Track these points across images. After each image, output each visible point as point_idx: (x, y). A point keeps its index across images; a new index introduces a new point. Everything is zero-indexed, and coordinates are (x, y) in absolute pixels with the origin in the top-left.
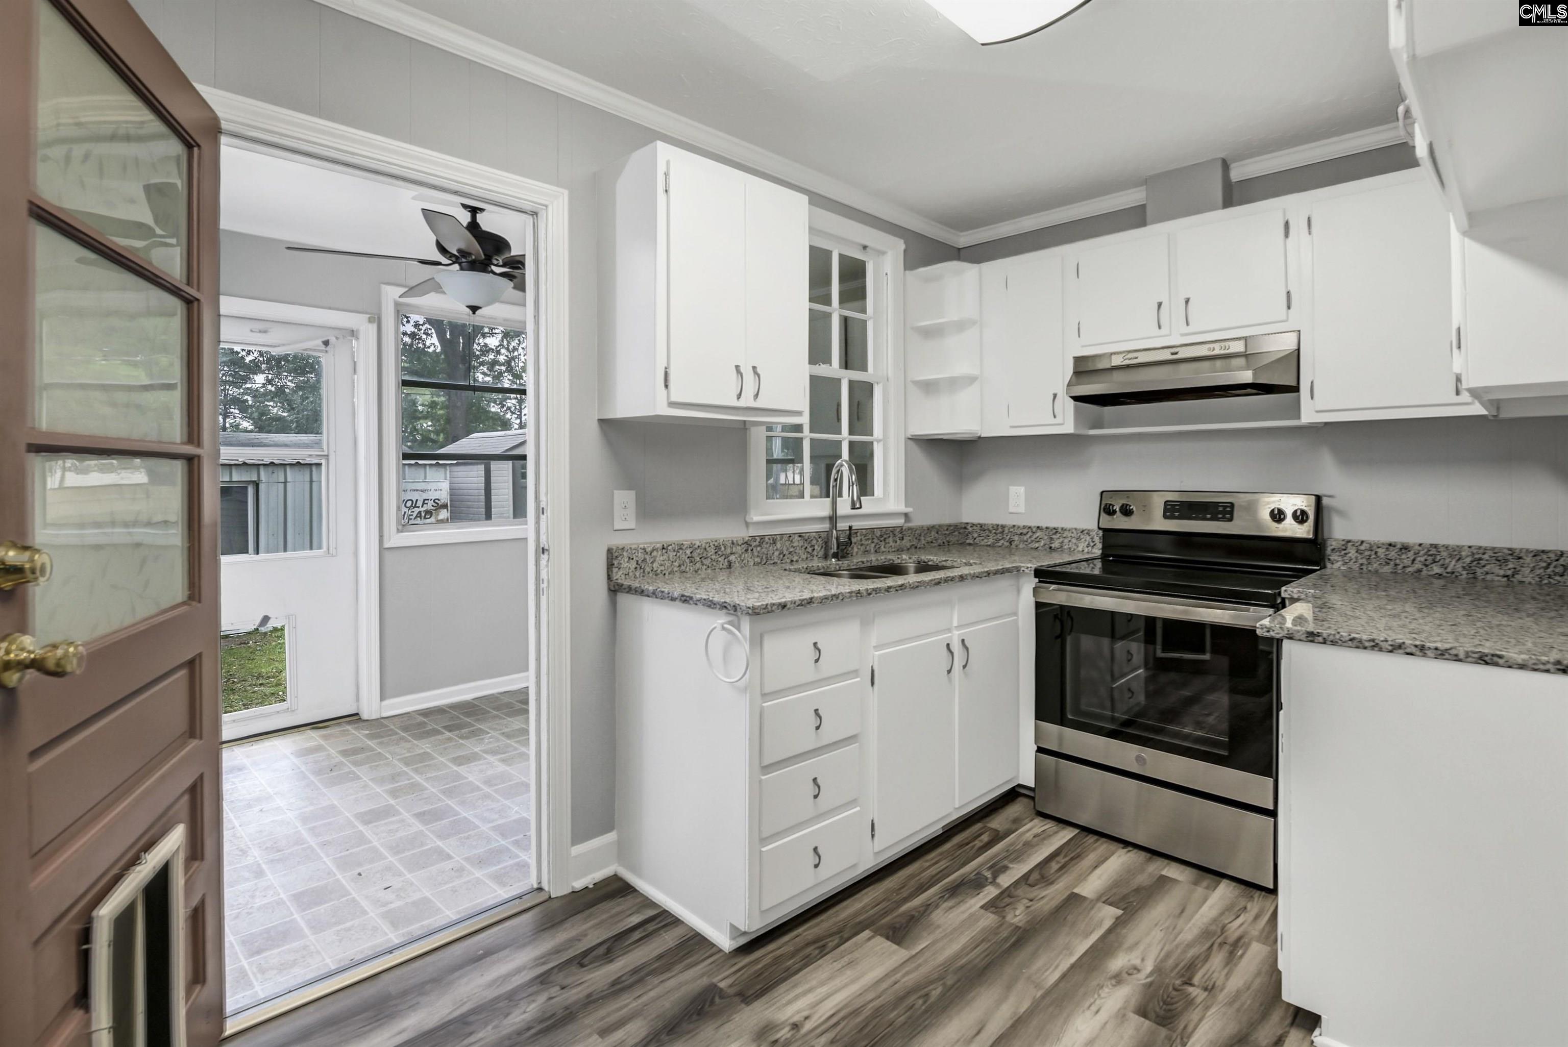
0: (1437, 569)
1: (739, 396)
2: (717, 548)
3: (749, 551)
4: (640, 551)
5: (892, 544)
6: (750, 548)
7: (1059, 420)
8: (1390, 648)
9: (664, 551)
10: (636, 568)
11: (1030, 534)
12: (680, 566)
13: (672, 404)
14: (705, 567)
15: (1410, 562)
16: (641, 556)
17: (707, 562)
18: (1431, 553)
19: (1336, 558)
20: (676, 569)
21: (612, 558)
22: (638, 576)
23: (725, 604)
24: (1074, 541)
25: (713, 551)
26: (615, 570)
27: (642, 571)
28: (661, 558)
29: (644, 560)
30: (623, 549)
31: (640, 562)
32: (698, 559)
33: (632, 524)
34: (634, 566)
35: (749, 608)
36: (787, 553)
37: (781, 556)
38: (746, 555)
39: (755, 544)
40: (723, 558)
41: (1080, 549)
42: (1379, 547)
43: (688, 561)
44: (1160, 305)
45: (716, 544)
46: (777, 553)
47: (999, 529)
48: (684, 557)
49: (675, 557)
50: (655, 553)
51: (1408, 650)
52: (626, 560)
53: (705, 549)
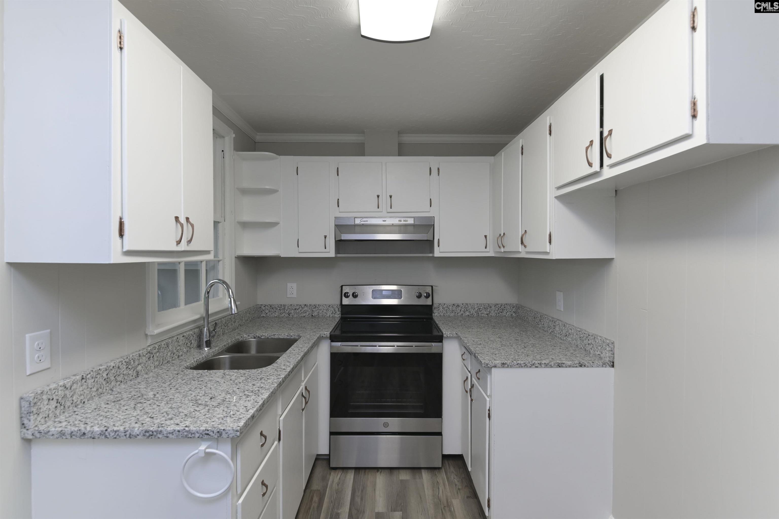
0: (467, 313)
1: (179, 242)
2: (128, 363)
3: (151, 358)
4: (60, 389)
5: (230, 326)
6: (152, 356)
7: (327, 250)
9: (83, 381)
10: (56, 407)
11: (300, 309)
12: (97, 390)
13: (125, 253)
14: (118, 383)
15: (459, 311)
16: (61, 393)
17: (119, 378)
18: (466, 307)
19: (436, 311)
20: (94, 394)
22: (58, 414)
23: (207, 432)
24: (325, 311)
25: (125, 367)
26: (30, 418)
27: (62, 407)
28: (81, 389)
29: (65, 396)
30: (42, 392)
31: (60, 399)
32: (113, 378)
33: (46, 363)
34: (54, 406)
35: (237, 431)
36: (176, 351)
37: (172, 355)
38: (149, 362)
39: (155, 351)
40: (132, 370)
41: (328, 315)
42: (450, 306)
43: (104, 383)
44: (378, 196)
45: (127, 360)
46: (169, 354)
47: (282, 307)
48: (101, 380)
49: (93, 384)
50: (75, 386)
51: (536, 366)
52: (46, 402)
53: (119, 367)
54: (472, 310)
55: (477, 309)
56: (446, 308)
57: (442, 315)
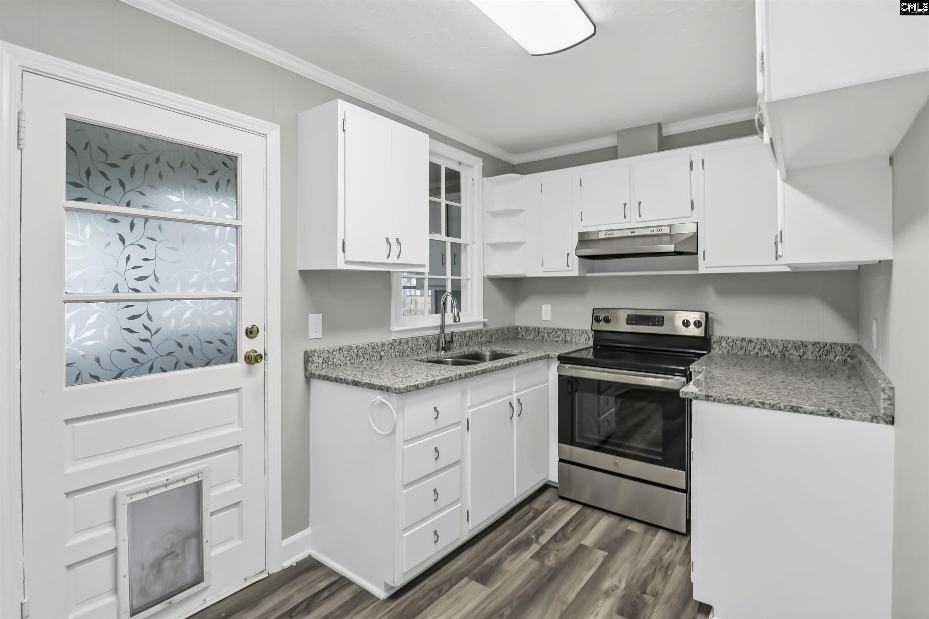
0: (766, 353)
1: (388, 256)
2: (373, 348)
3: (393, 349)
4: (326, 352)
5: (476, 340)
6: (393, 347)
7: (570, 268)
8: (747, 404)
9: (341, 351)
10: (323, 362)
11: (554, 332)
12: (350, 360)
13: (347, 262)
14: (365, 360)
15: (753, 349)
16: (326, 355)
17: (367, 357)
18: (763, 344)
19: (716, 346)
20: (348, 362)
21: (307, 357)
22: (324, 367)
23: (381, 387)
24: (578, 337)
25: (371, 350)
26: (310, 364)
27: (327, 364)
28: (339, 356)
29: (328, 357)
30: (315, 351)
31: (325, 358)
32: (361, 355)
33: (320, 335)
34: (322, 362)
35: (397, 389)
36: (415, 349)
37: (412, 351)
38: (391, 351)
39: (396, 344)
40: (377, 353)
41: (581, 341)
42: (737, 340)
43: (355, 356)
44: (625, 205)
45: (372, 345)
46: (409, 349)
47: (537, 330)
48: (353, 354)
49: (347, 355)
50: (335, 353)
51: (756, 405)
52: (317, 358)
53: (366, 349)
54: (774, 349)
55: (781, 348)
56: (731, 344)
57: (726, 351)
